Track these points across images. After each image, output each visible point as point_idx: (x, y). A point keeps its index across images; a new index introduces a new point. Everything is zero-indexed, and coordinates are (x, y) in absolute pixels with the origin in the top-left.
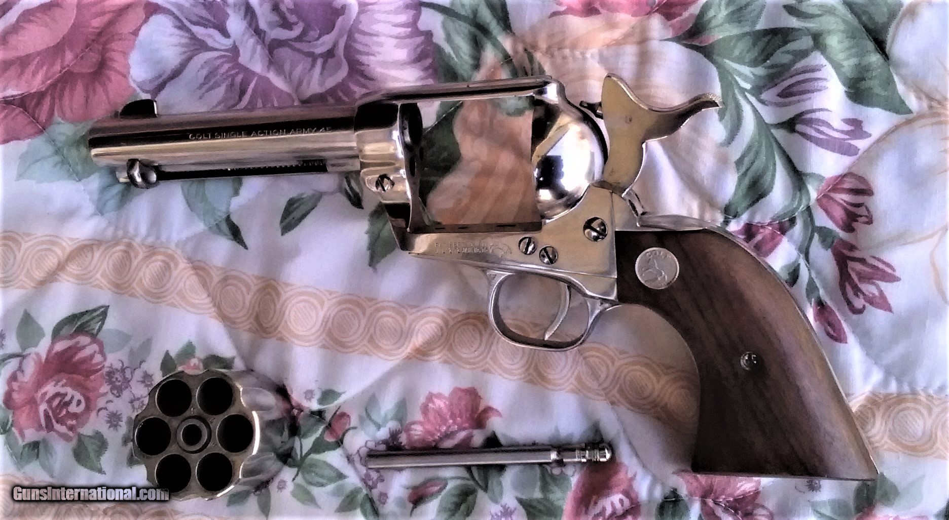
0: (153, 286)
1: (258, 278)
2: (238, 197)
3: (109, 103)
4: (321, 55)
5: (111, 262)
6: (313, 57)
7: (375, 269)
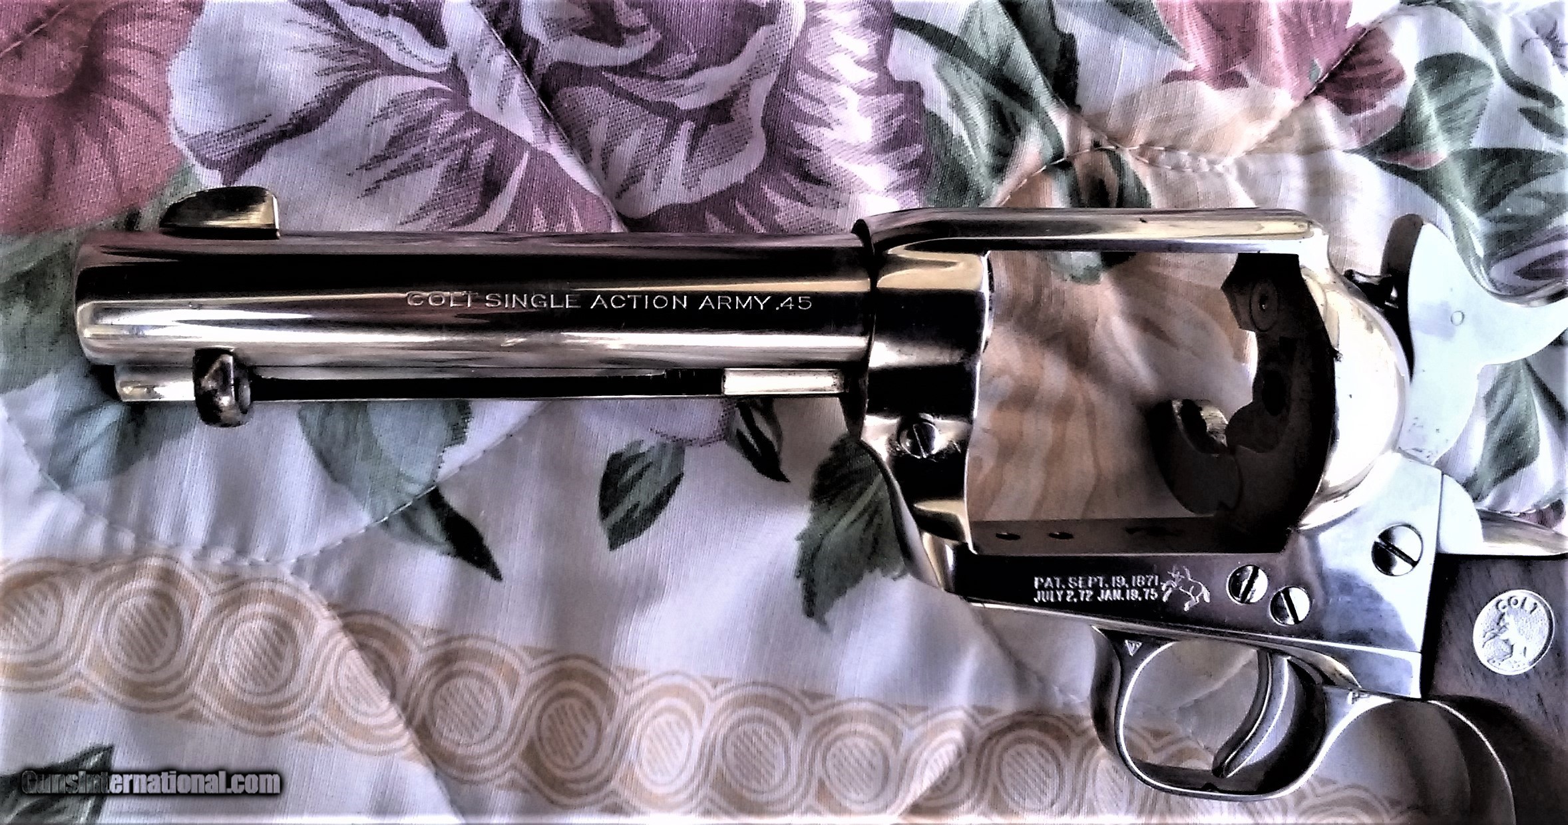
0: (250, 685)
1: (534, 653)
2: (462, 447)
3: (119, 189)
4: (690, 114)
5: (115, 623)
6: (673, 116)
7: (823, 623)
